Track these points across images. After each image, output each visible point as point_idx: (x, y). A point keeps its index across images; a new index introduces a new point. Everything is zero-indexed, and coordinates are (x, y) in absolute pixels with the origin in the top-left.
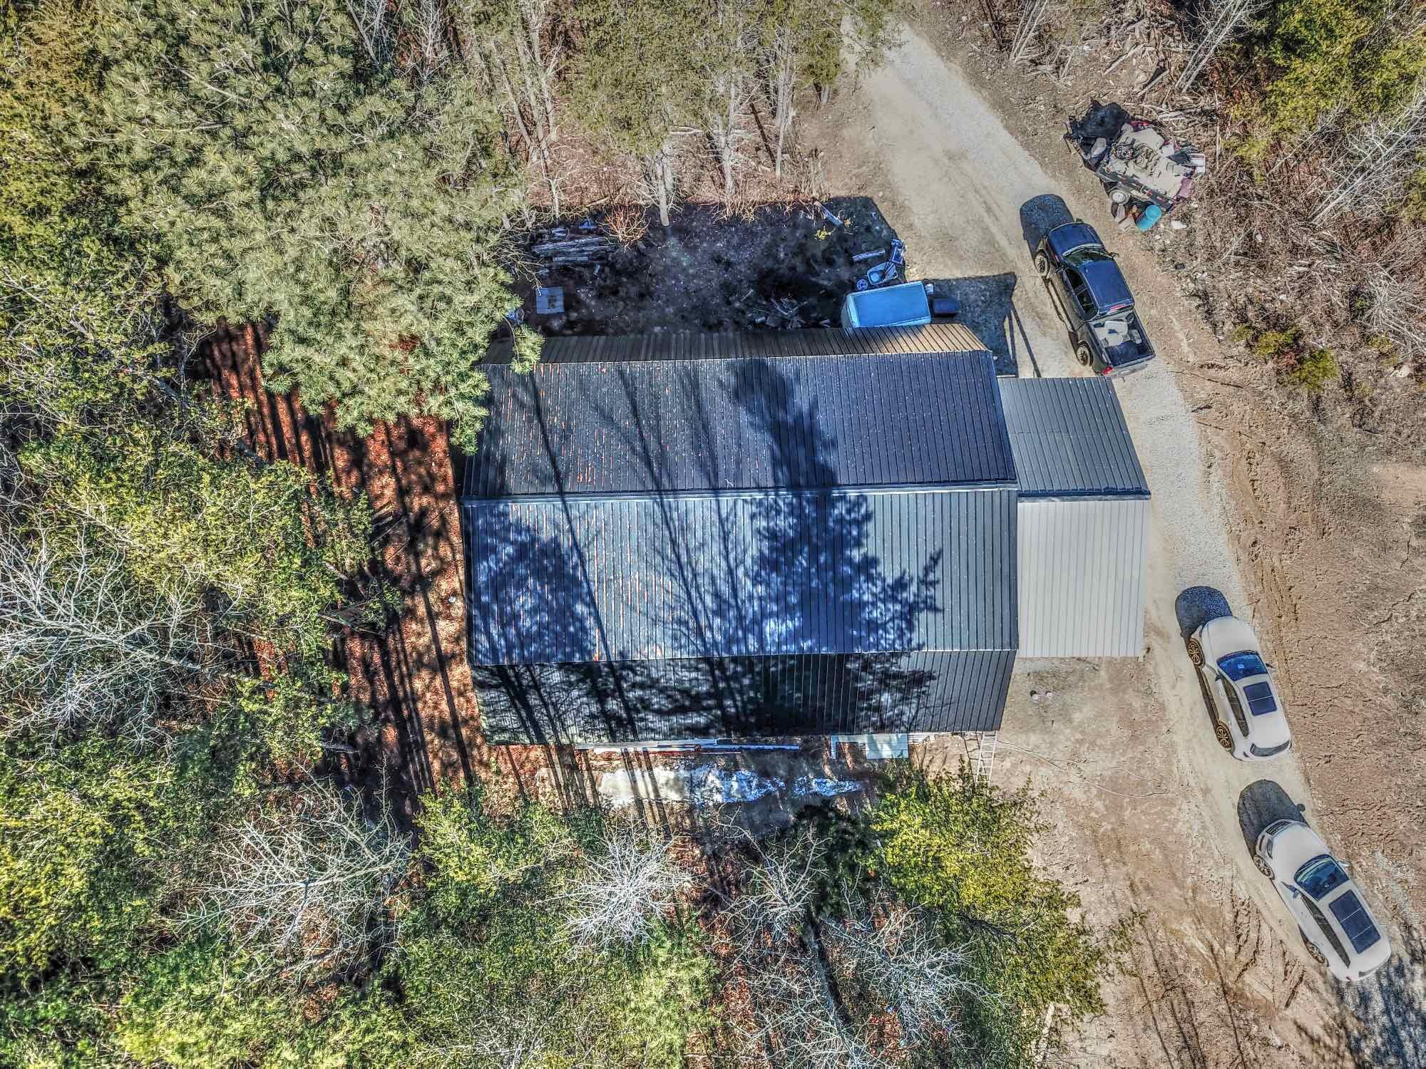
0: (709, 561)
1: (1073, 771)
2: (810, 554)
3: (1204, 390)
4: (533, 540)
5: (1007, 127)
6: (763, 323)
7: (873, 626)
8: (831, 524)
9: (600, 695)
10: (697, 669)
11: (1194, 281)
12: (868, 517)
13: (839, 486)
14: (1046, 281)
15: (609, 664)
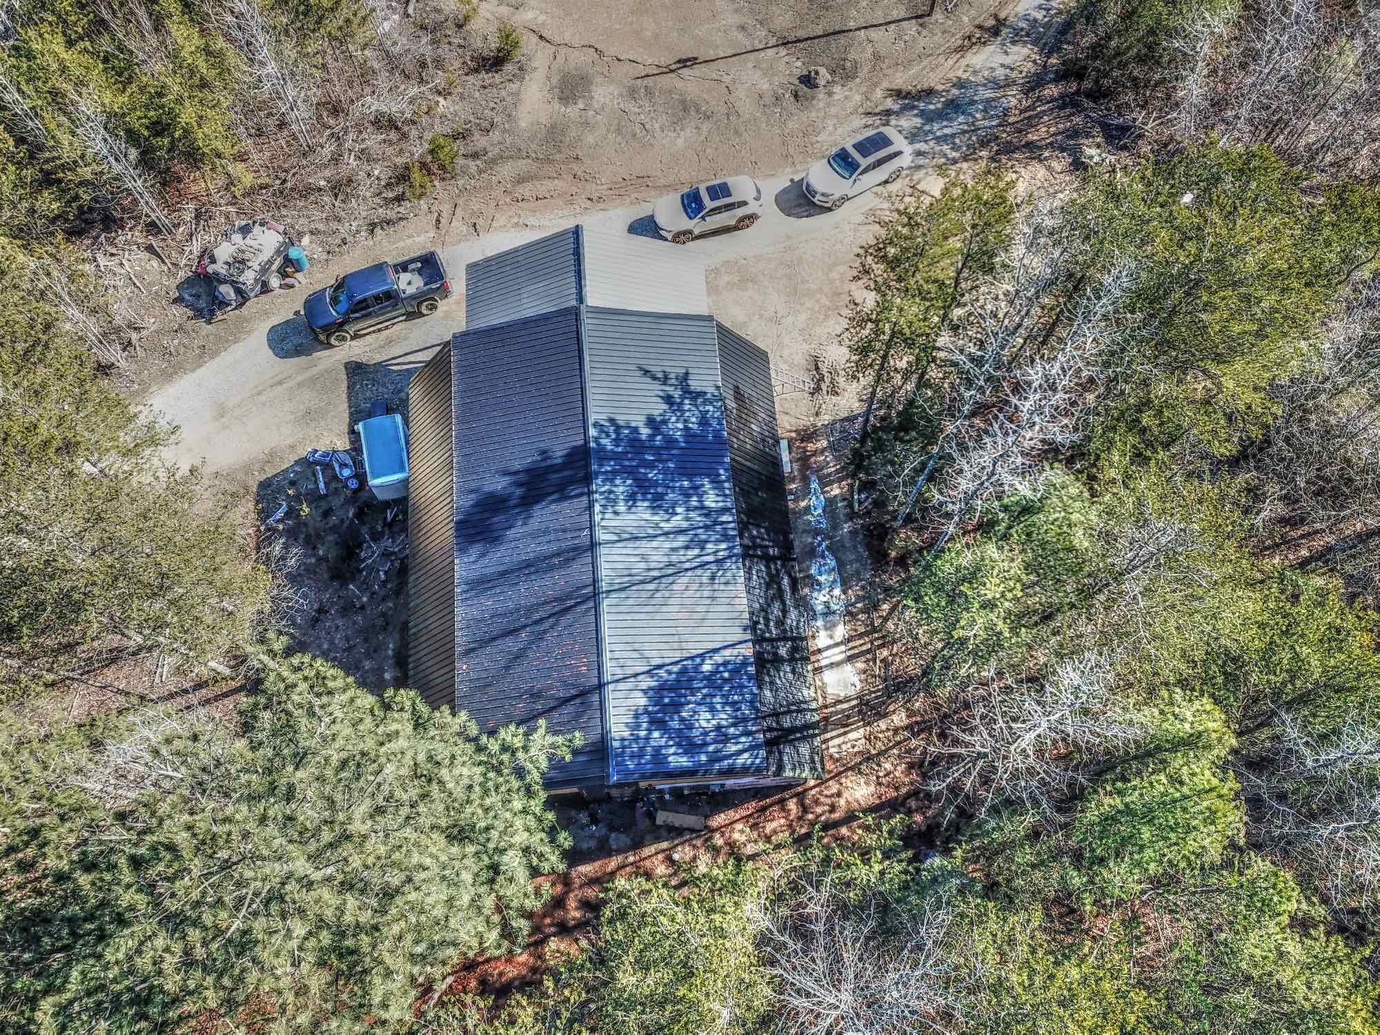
0: (658, 552)
1: (783, 320)
2: (645, 467)
3: (458, 226)
4: (647, 712)
5: (193, 370)
6: (386, 573)
7: (704, 421)
8: (620, 449)
9: (777, 660)
10: (750, 568)
11: (358, 232)
12: (612, 421)
13: (586, 442)
14: (355, 337)
15: (755, 642)
